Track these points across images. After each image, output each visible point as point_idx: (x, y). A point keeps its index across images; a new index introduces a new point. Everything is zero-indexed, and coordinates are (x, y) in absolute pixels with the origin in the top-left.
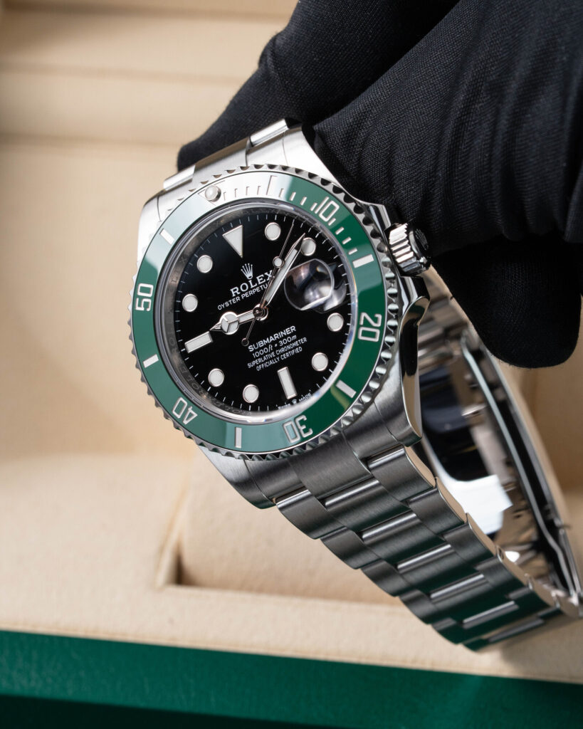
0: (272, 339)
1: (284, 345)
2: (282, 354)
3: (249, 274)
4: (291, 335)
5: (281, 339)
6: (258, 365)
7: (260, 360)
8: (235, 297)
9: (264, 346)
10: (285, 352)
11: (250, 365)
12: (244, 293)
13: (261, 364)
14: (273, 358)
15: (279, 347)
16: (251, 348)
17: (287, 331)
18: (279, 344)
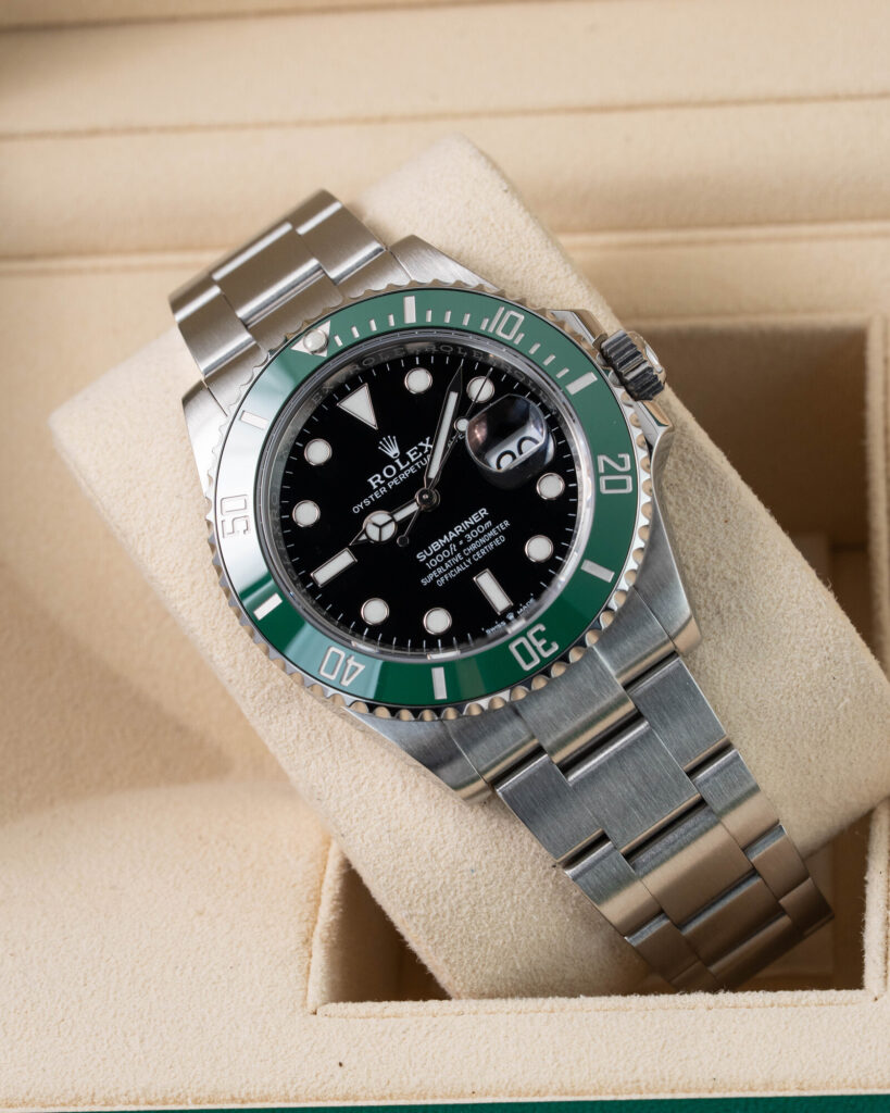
0: (452, 535)
1: (474, 540)
2: (474, 552)
3: (393, 451)
4: (482, 522)
5: (468, 531)
6: (439, 578)
7: (440, 570)
8: (377, 489)
9: (443, 548)
10: (478, 549)
11: (425, 582)
12: (391, 479)
13: (442, 575)
14: (461, 562)
15: (467, 545)
16: (421, 557)
17: (474, 519)
18: (465, 540)
